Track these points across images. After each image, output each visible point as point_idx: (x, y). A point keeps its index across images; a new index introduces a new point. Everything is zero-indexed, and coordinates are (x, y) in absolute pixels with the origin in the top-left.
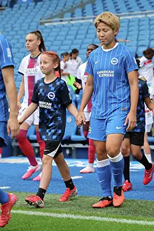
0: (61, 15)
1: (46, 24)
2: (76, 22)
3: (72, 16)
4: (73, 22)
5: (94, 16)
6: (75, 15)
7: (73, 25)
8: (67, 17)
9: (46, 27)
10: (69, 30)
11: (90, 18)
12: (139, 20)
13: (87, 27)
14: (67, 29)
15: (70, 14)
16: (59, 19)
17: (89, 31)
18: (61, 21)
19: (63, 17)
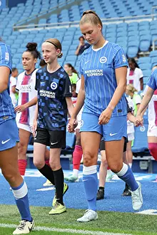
0: (36, 21)
1: (21, 30)
2: (52, 28)
3: (47, 22)
4: (48, 28)
5: (70, 22)
6: (50, 21)
7: (48, 31)
8: (43, 23)
9: (20, 33)
10: (44, 36)
11: (66, 24)
12: (117, 27)
13: (62, 33)
14: (42, 35)
15: (45, 20)
16: (34, 25)
17: (65, 38)
18: (36, 27)
19: (37, 23)
